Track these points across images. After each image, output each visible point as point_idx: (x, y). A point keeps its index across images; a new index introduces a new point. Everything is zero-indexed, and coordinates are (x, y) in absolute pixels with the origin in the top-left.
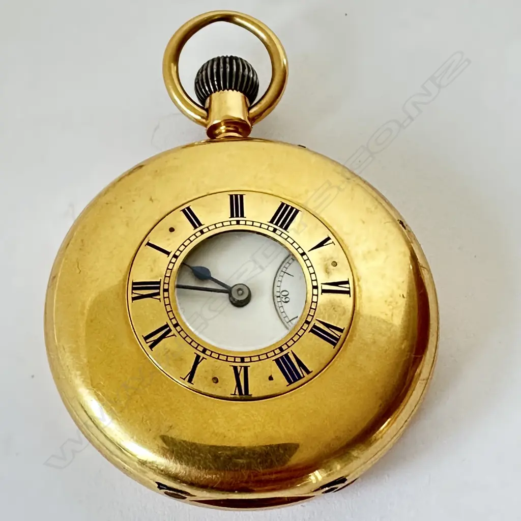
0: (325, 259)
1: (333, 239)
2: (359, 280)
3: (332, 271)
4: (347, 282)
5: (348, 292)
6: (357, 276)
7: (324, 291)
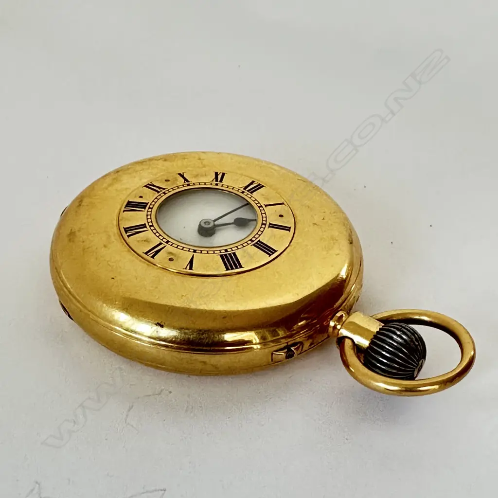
0: (178, 257)
1: (188, 271)
2: (148, 265)
3: (167, 255)
4: (153, 257)
5: (146, 253)
6: (151, 266)
7: (161, 244)
